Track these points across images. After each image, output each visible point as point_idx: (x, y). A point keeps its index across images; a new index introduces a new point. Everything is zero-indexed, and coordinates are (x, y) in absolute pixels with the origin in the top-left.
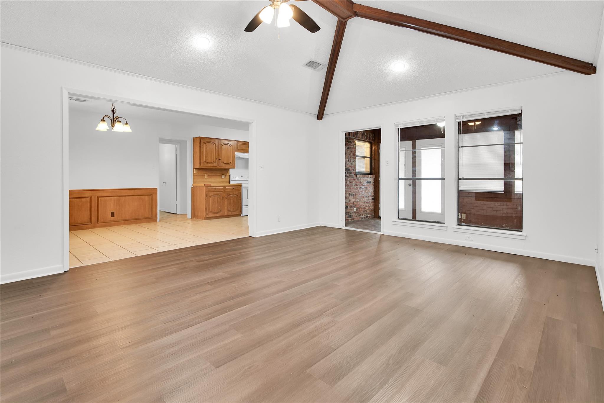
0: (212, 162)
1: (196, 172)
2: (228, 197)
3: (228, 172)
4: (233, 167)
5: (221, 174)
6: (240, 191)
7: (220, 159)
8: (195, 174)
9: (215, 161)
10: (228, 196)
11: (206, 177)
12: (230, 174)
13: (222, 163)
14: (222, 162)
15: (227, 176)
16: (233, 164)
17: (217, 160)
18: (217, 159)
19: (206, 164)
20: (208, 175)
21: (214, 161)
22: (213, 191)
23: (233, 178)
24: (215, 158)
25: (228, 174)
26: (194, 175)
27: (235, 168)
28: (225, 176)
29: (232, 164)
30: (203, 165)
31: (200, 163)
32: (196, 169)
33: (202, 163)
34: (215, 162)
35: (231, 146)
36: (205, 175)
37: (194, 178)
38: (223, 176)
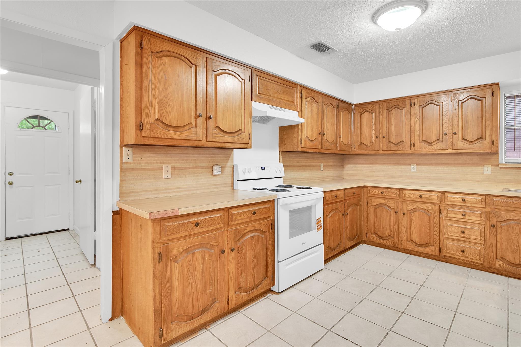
0: (184, 126)
1: (131, 160)
2: (240, 244)
3: (229, 157)
4: (246, 145)
5: (211, 165)
6: (272, 218)
7: (210, 118)
8: (124, 166)
9: (194, 123)
10: (236, 242)
11: (167, 176)
12: (234, 163)
13: (218, 131)
14: (217, 127)
15: (228, 170)
16: (247, 135)
17: (200, 121)
18: (200, 116)
19: (160, 132)
20: (174, 168)
21: (191, 123)
22: (187, 233)
23: (244, 173)
24: (196, 110)
25: (229, 164)
26: (121, 170)
27: (250, 147)
28: (223, 168)
29: (243, 135)
30: (152, 135)
31: (140, 128)
32: (130, 149)
33: (146, 127)
34: (196, 126)
35: (242, 81)
36: (164, 167)
37: (121, 181)
38: (217, 170)
